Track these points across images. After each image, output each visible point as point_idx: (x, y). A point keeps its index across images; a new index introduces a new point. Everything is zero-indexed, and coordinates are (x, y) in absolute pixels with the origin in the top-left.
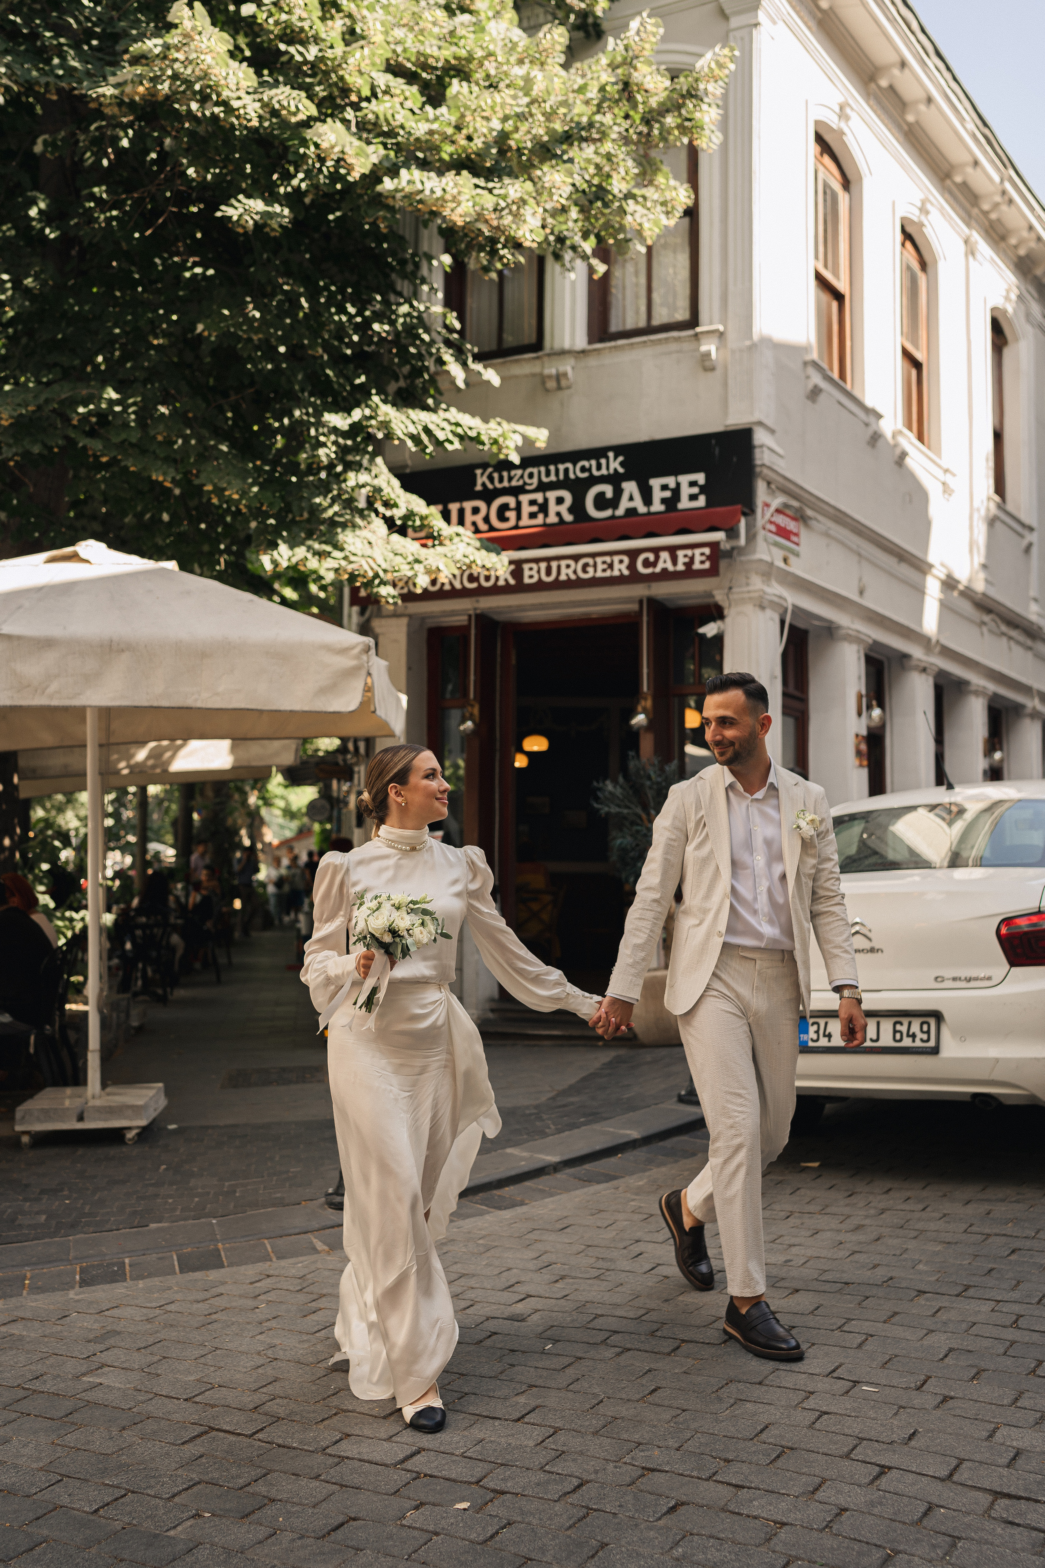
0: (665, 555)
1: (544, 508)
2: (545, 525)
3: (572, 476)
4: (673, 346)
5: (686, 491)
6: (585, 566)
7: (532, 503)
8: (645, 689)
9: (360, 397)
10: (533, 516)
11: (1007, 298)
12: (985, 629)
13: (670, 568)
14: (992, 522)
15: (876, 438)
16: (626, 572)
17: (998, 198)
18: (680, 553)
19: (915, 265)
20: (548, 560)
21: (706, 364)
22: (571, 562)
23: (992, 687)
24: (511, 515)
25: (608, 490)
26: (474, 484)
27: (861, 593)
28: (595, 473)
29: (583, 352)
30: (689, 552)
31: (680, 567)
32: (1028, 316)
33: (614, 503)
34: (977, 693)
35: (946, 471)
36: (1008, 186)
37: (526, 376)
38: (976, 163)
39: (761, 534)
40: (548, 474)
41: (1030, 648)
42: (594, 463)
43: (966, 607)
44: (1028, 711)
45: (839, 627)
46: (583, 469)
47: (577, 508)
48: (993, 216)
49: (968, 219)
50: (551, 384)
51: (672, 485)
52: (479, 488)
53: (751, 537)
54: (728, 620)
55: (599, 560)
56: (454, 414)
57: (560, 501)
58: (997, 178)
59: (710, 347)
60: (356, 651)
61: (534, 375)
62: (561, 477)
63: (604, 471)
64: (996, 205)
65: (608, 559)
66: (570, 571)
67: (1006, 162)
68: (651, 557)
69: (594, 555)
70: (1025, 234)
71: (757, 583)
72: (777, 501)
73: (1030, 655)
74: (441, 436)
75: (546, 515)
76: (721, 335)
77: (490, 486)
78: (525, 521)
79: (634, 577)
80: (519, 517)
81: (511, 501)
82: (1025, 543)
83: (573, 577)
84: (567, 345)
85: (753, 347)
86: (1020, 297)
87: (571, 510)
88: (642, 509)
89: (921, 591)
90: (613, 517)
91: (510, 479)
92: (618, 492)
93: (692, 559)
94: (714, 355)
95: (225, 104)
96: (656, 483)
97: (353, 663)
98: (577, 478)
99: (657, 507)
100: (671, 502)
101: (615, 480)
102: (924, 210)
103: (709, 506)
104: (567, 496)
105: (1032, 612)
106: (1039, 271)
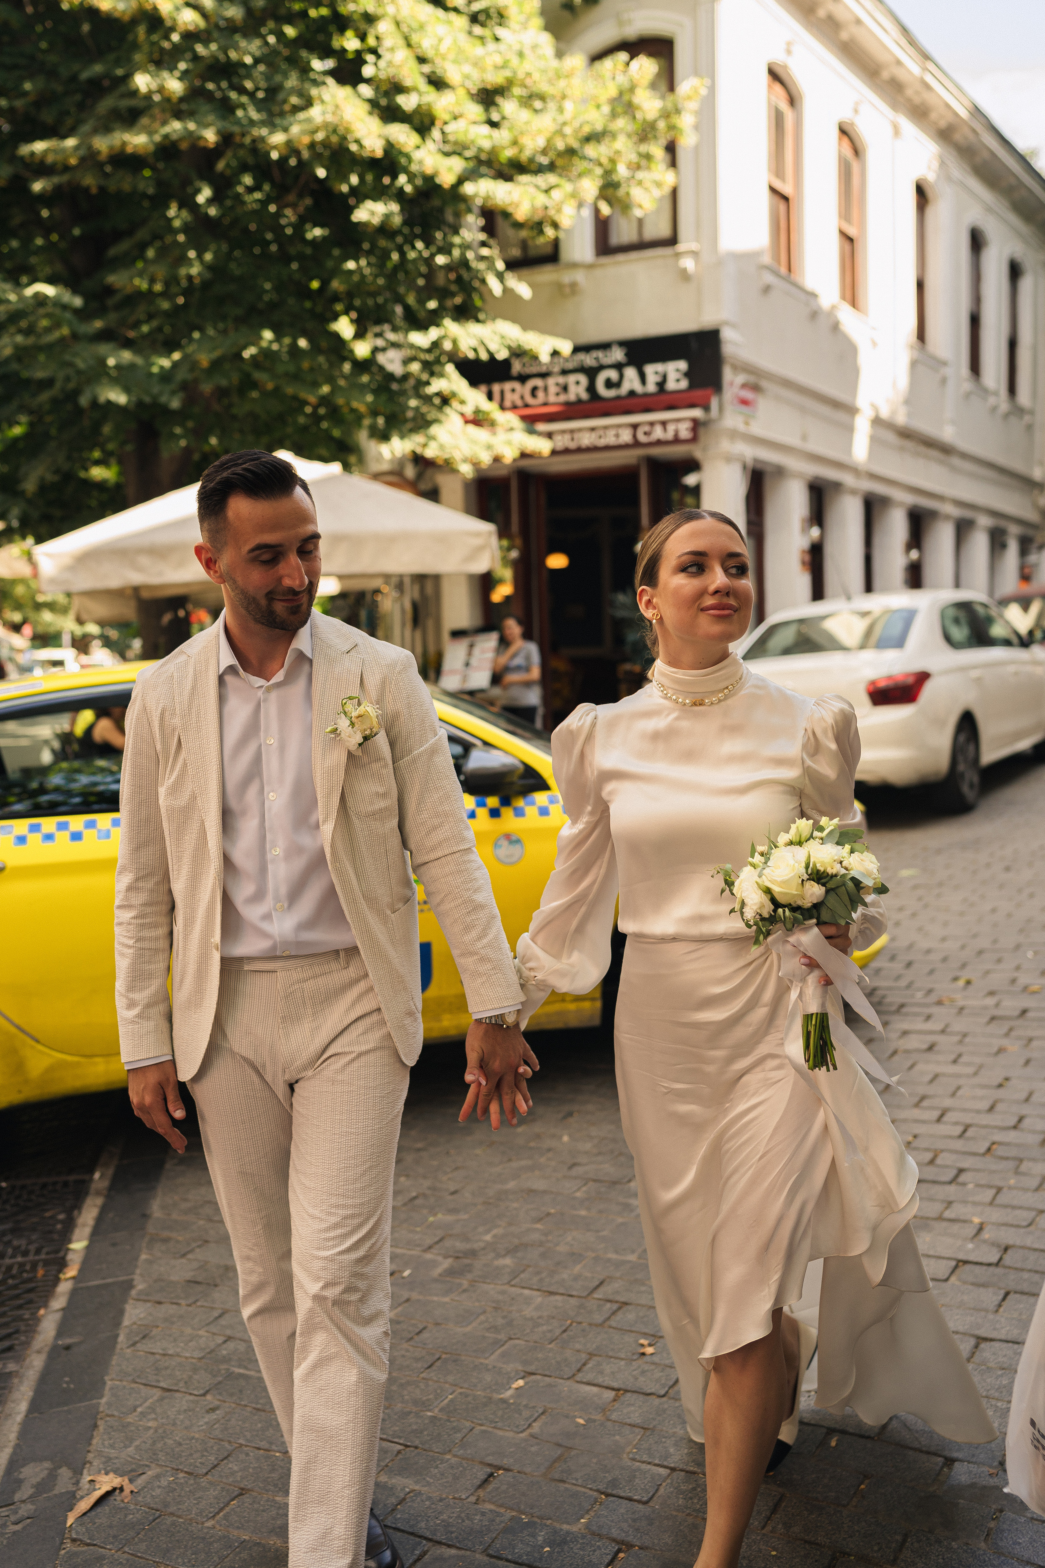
0: (658, 427)
1: (565, 388)
2: (566, 402)
3: (587, 364)
4: (658, 261)
5: (672, 376)
6: (599, 436)
7: (557, 384)
9: (432, 320)
10: (557, 395)
11: (929, 168)
12: (905, 453)
13: (662, 436)
14: (914, 364)
15: (814, 315)
16: (630, 441)
17: (919, 86)
18: (669, 426)
19: (851, 155)
20: (572, 431)
21: (685, 276)
22: (589, 433)
23: (910, 499)
24: (541, 394)
25: (613, 374)
26: (512, 371)
27: (804, 438)
28: (604, 362)
29: (591, 265)
30: (676, 425)
31: (670, 436)
32: (949, 179)
33: (618, 385)
34: (898, 506)
35: (874, 328)
36: (928, 76)
37: (548, 283)
38: (901, 62)
39: (728, 407)
41: (945, 463)
42: (602, 353)
43: (891, 437)
44: (943, 515)
45: (786, 468)
46: (594, 358)
47: (591, 388)
48: (916, 100)
49: (894, 106)
50: (567, 290)
51: (662, 370)
52: (515, 373)
53: (721, 409)
54: (704, 471)
55: (609, 431)
56: (500, 325)
57: (578, 383)
58: (916, 71)
59: (686, 262)
60: (485, 535)
61: (553, 283)
63: (610, 361)
64: (918, 92)
65: (616, 430)
66: (589, 440)
68: (648, 428)
69: (606, 428)
70: (943, 111)
71: (726, 445)
72: (740, 379)
75: (567, 394)
76: (695, 253)
77: (523, 372)
78: (552, 399)
79: (636, 444)
80: (547, 396)
81: (540, 382)
82: (940, 377)
83: (591, 444)
84: (580, 259)
85: (720, 263)
86: (942, 163)
87: (586, 390)
88: (640, 390)
89: (849, 428)
90: (618, 398)
91: (538, 366)
92: (622, 376)
93: (678, 431)
94: (691, 270)
96: (649, 369)
98: (591, 366)
99: (651, 388)
100: (661, 385)
101: (619, 367)
102: (858, 111)
103: (691, 386)
104: (583, 379)
105: (948, 434)
106: (957, 137)
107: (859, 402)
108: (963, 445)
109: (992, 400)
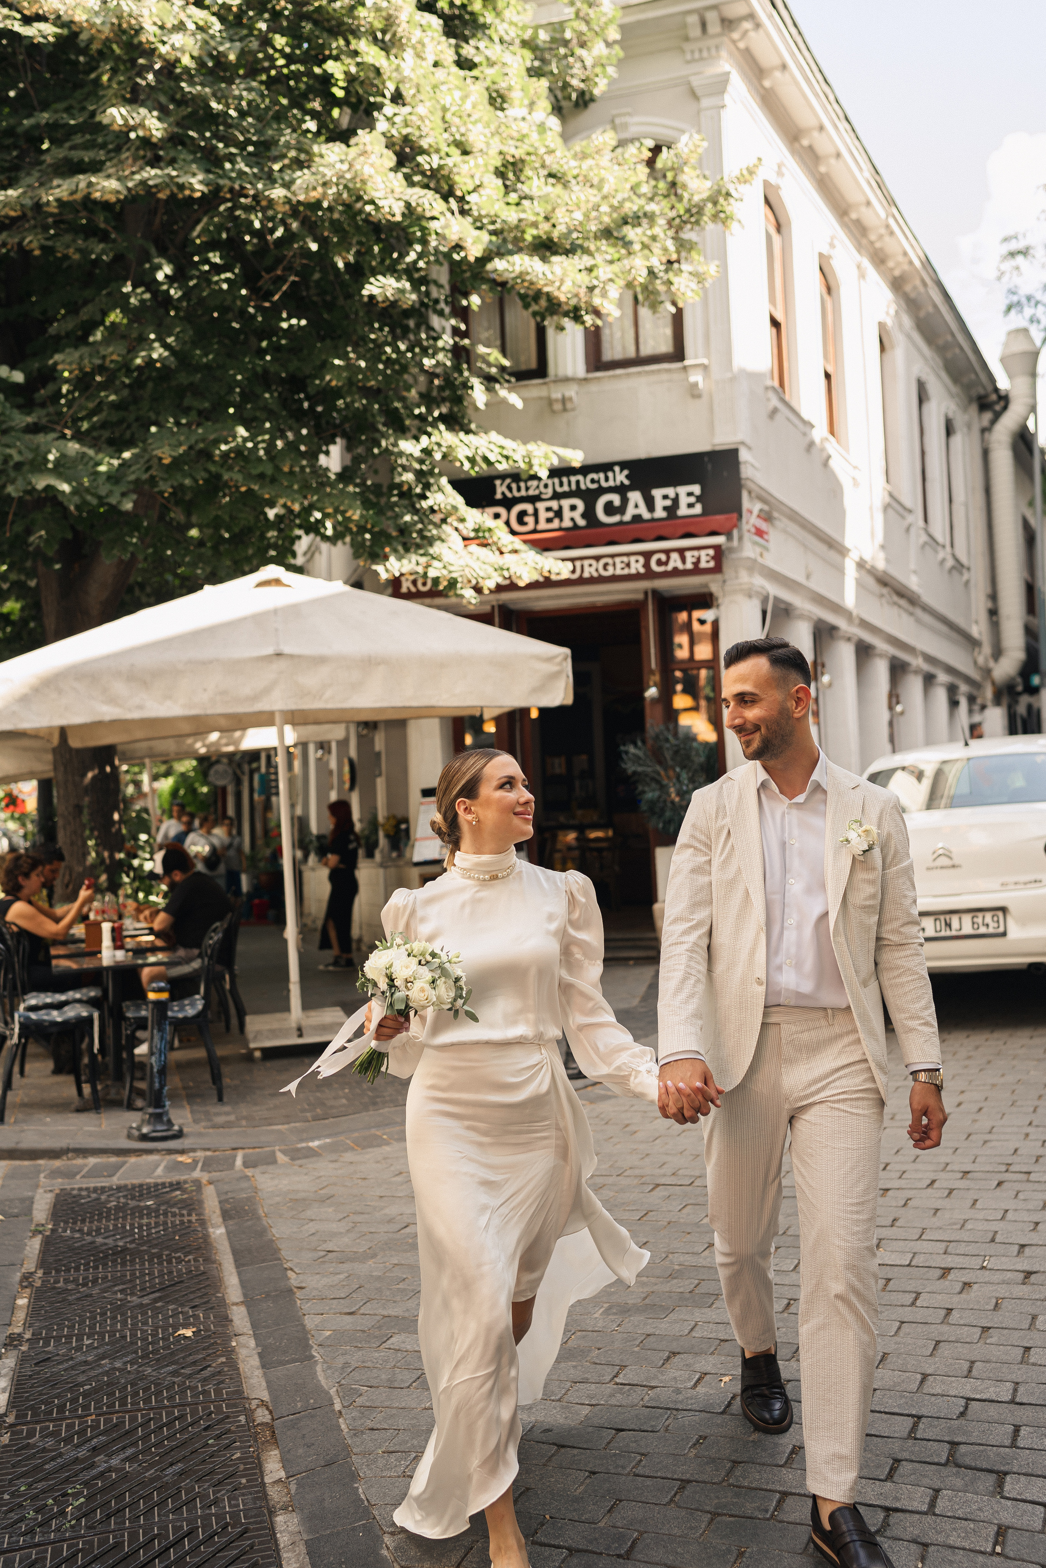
0: (675, 556)
1: (559, 514)
2: (560, 529)
3: (583, 487)
4: (665, 376)
5: (684, 501)
6: (605, 566)
7: (549, 509)
8: (653, 665)
10: (549, 520)
11: (888, 315)
12: (884, 601)
13: (680, 566)
14: (886, 509)
15: (811, 445)
16: (642, 570)
17: (883, 231)
18: (688, 554)
20: (574, 560)
21: (694, 392)
22: (593, 562)
23: (892, 651)
24: (530, 520)
25: (616, 499)
26: (494, 492)
27: (808, 577)
28: (604, 484)
29: (585, 379)
30: (696, 553)
31: (689, 566)
32: (901, 326)
33: (622, 510)
34: (881, 656)
35: (855, 467)
36: (891, 222)
37: (534, 399)
38: (868, 203)
39: (747, 536)
40: (561, 484)
41: (911, 614)
42: (602, 476)
43: (871, 582)
44: (913, 668)
45: (795, 609)
46: (593, 481)
47: (589, 514)
48: (878, 245)
49: (859, 247)
50: (558, 407)
51: (672, 495)
52: (499, 496)
53: (740, 538)
54: (722, 608)
55: (618, 560)
56: (495, 437)
57: (573, 508)
58: (883, 214)
59: (696, 377)
60: (559, 659)
61: (541, 398)
62: (574, 487)
63: (611, 483)
64: (881, 237)
65: (625, 559)
66: (593, 570)
67: (891, 202)
68: (663, 557)
69: (613, 556)
70: (901, 258)
71: (744, 577)
72: (756, 507)
73: (911, 620)
74: (492, 458)
75: (561, 520)
76: (705, 367)
77: (509, 495)
78: (542, 525)
79: (649, 574)
80: (537, 522)
81: (529, 507)
82: (905, 524)
83: (595, 574)
84: (570, 373)
85: (733, 379)
86: (897, 313)
87: (583, 516)
88: (646, 515)
89: (841, 571)
90: (621, 523)
91: (527, 489)
92: (625, 501)
93: (699, 559)
94: (701, 385)
95: (372, 202)
96: (657, 493)
97: (556, 668)
98: (588, 489)
99: (660, 513)
100: (672, 510)
101: (621, 490)
102: (832, 246)
103: (705, 513)
104: (580, 504)
105: (913, 583)
106: (908, 288)
107: (848, 543)
108: (927, 598)
109: (941, 555)
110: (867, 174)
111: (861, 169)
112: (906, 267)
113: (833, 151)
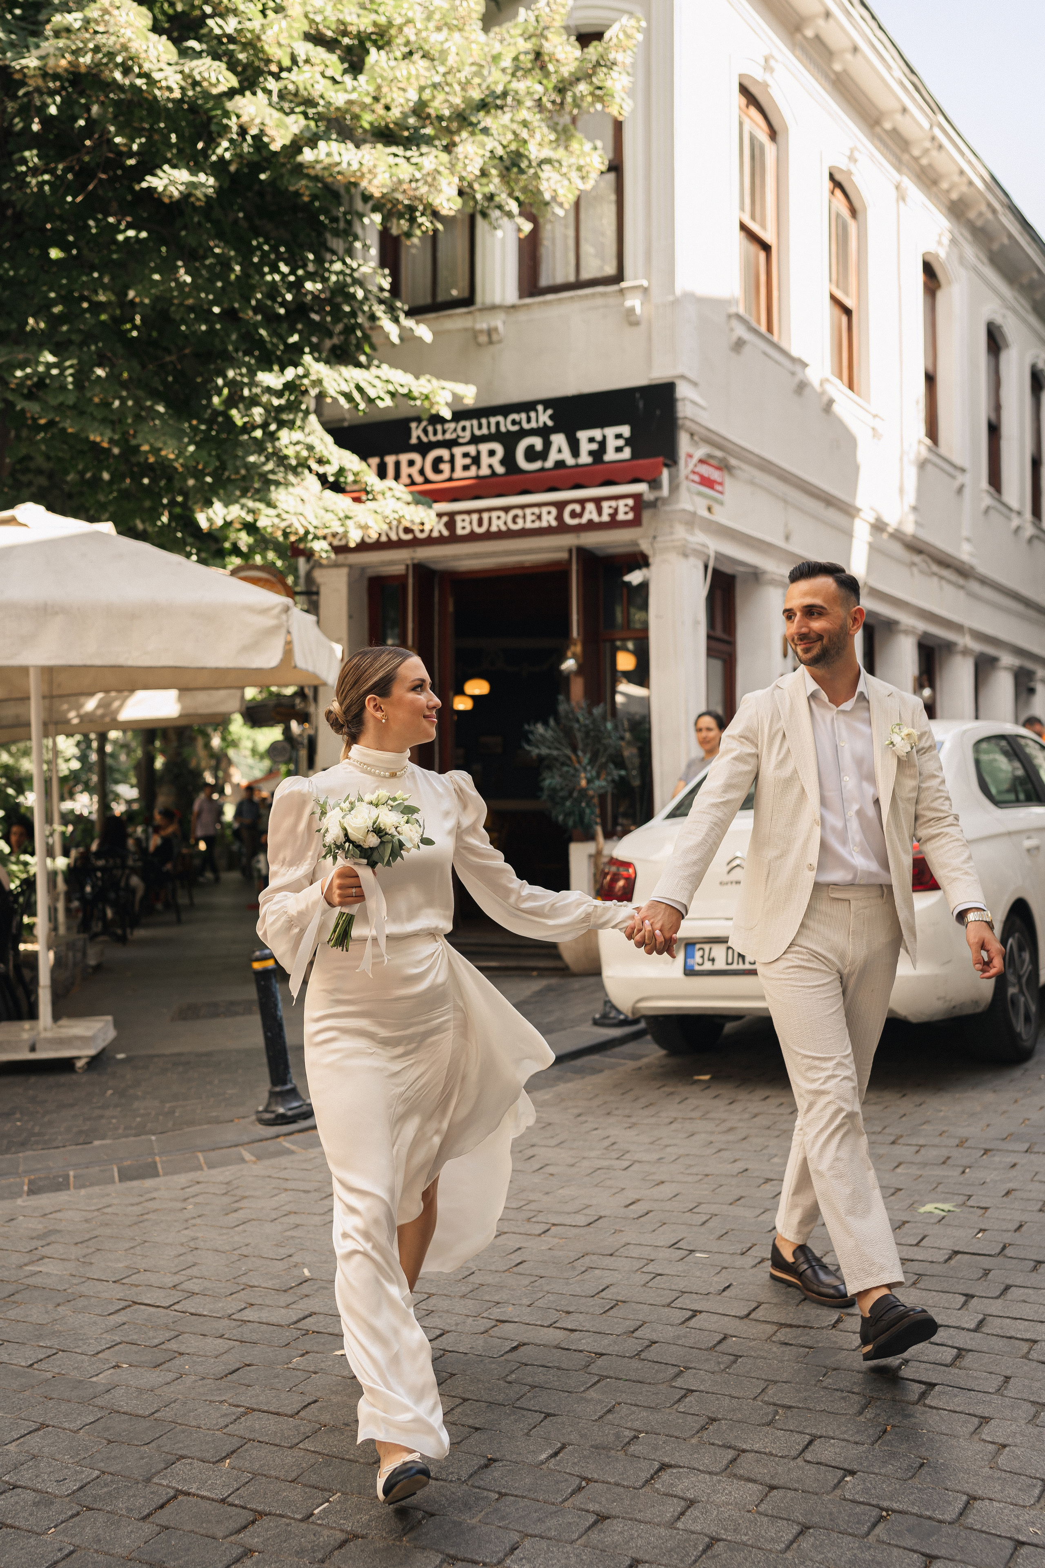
0: (590, 506)
1: (476, 460)
2: (478, 477)
3: (503, 429)
4: (600, 301)
5: (612, 444)
6: (515, 517)
7: (466, 455)
8: (575, 633)
9: (292, 357)
10: (466, 468)
11: (939, 243)
12: (915, 570)
13: (596, 518)
14: (922, 465)
15: (802, 387)
16: (554, 523)
17: (928, 144)
18: (605, 505)
19: (845, 212)
20: (480, 511)
21: (631, 319)
22: (502, 514)
23: (922, 626)
24: (445, 467)
25: (537, 442)
26: (409, 436)
27: (787, 538)
28: (526, 426)
29: (513, 307)
30: (613, 503)
31: (605, 518)
32: (962, 260)
33: (543, 455)
34: (906, 632)
35: (875, 416)
36: (937, 132)
37: (459, 331)
38: (904, 110)
39: (684, 485)
40: (480, 427)
41: (962, 587)
42: (523, 416)
43: (897, 549)
44: (960, 648)
45: (764, 572)
46: (514, 422)
47: (509, 460)
48: (924, 161)
49: (899, 165)
50: (483, 339)
51: (599, 437)
52: (414, 441)
53: (674, 487)
54: (653, 568)
55: (528, 511)
56: (386, 371)
57: (492, 453)
58: (926, 125)
59: (634, 302)
60: (276, 611)
61: (466, 330)
62: (493, 429)
63: (533, 425)
64: (926, 151)
65: (536, 510)
66: (501, 523)
67: (934, 107)
68: (577, 508)
69: (523, 507)
70: (956, 178)
71: (681, 532)
72: (701, 451)
73: (961, 594)
74: (372, 393)
75: (479, 467)
76: (645, 290)
77: (425, 439)
78: (459, 473)
79: (562, 528)
80: (453, 469)
81: (444, 453)
82: (956, 484)
83: (503, 528)
84: (498, 300)
85: (676, 302)
86: (953, 241)
87: (502, 462)
88: (570, 461)
89: (849, 534)
90: (543, 469)
91: (444, 432)
92: (547, 445)
93: (616, 510)
94: (638, 311)
95: (147, 76)
96: (583, 436)
97: (272, 622)
98: (508, 432)
99: (585, 458)
100: (598, 455)
101: (544, 432)
102: (852, 159)
103: (634, 456)
104: (499, 449)
105: (965, 553)
106: (972, 215)
107: (859, 503)
108: (982, 569)
109: (1015, 522)
110: (898, 74)
111: (889, 68)
112: (964, 188)
113: (849, 45)
